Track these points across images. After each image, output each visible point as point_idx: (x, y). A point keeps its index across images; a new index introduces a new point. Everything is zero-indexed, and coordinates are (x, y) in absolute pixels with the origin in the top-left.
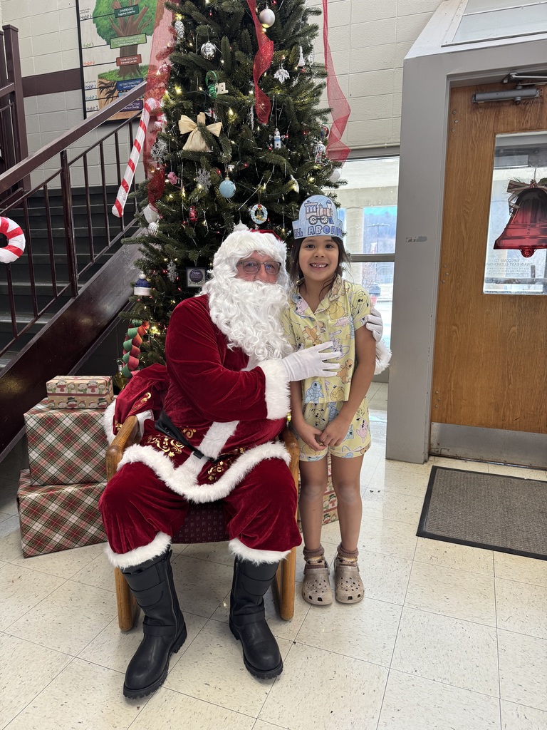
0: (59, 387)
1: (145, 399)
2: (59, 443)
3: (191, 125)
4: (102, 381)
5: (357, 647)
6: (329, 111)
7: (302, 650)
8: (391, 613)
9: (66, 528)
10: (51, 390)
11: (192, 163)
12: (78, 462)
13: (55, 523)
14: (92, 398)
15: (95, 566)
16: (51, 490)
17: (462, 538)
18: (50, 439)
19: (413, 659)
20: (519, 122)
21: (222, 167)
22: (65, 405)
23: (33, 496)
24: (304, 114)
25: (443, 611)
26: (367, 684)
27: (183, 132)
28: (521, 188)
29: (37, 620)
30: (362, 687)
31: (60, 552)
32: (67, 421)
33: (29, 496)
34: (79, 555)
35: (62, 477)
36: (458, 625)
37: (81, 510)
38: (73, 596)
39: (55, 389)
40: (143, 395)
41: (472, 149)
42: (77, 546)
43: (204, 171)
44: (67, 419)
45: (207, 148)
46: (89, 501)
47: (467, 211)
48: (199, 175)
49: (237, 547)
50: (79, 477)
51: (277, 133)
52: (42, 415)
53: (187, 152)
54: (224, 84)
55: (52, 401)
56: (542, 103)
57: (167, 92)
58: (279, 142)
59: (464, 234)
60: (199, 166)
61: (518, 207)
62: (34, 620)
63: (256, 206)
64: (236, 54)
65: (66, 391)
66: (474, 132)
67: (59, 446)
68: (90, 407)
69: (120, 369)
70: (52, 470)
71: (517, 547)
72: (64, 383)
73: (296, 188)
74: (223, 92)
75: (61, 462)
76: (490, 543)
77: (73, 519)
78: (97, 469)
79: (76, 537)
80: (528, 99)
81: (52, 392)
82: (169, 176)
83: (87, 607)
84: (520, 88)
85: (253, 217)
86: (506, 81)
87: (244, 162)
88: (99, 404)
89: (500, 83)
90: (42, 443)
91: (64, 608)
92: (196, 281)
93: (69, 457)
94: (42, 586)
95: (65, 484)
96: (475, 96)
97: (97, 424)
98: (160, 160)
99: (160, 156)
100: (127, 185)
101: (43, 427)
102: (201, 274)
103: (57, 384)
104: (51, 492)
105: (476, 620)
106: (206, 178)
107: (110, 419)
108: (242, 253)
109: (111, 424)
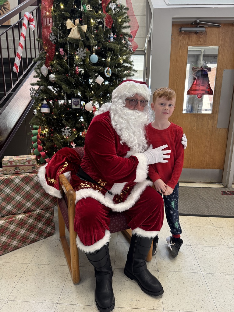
1: (65, 165)
2: (13, 192)
3: (72, 25)
4: (34, 158)
5: (184, 267)
6: (129, 27)
7: (163, 274)
8: (188, 249)
9: (19, 237)
11: (75, 44)
12: (23, 201)
13: (13, 235)
14: (29, 167)
15: (40, 254)
16: (10, 218)
17: (194, 213)
18: (8, 190)
19: (208, 267)
20: (198, 42)
21: (90, 48)
22: (13, 172)
23: (1, 222)
24: (121, 27)
25: (206, 245)
26: (198, 282)
27: (68, 28)
28: (197, 70)
29: (24, 289)
30: (197, 284)
31: (16, 250)
34: (28, 250)
35: (15, 211)
36: (215, 249)
37: (27, 226)
38: (37, 272)
39: (7, 163)
40: (64, 163)
41: (179, 52)
42: (25, 245)
43: (82, 49)
44: (17, 179)
45: (80, 38)
46: (31, 221)
47: (177, 78)
48: (78, 51)
49: (140, 232)
50: (24, 209)
51: (112, 34)
52: (2, 178)
53: (71, 39)
54: (89, 5)
55: (6, 170)
56: (206, 34)
57: (52, 7)
58: (113, 39)
59: (176, 88)
60: (77, 46)
61: (196, 77)
62: (22, 289)
63: (107, 69)
65: (14, 164)
66: (180, 44)
67: (13, 194)
68: (27, 172)
69: (32, 151)
70: (9, 207)
71: (215, 214)
72: (12, 160)
73: (121, 61)
74: (89, 10)
75: (14, 203)
76: (206, 214)
77: (23, 232)
78: (34, 204)
79: (25, 241)
80: (201, 32)
81: (5, 165)
82: (60, 50)
83: (49, 276)
84: (199, 27)
85: (106, 73)
86: (193, 24)
87: (98, 46)
88: (33, 170)
89: (191, 24)
90: (2, 193)
91: (36, 279)
92: (76, 105)
93: (18, 199)
94: (16, 270)
95: (16, 214)
96: (181, 29)
97: (33, 180)
98: (53, 42)
99: (53, 40)
100: (20, 56)
101: (3, 185)
102: (78, 101)
103: (8, 161)
104: (11, 219)
105: (220, 246)
106: (83, 53)
107: (44, 177)
108: (129, 94)
109: (45, 179)
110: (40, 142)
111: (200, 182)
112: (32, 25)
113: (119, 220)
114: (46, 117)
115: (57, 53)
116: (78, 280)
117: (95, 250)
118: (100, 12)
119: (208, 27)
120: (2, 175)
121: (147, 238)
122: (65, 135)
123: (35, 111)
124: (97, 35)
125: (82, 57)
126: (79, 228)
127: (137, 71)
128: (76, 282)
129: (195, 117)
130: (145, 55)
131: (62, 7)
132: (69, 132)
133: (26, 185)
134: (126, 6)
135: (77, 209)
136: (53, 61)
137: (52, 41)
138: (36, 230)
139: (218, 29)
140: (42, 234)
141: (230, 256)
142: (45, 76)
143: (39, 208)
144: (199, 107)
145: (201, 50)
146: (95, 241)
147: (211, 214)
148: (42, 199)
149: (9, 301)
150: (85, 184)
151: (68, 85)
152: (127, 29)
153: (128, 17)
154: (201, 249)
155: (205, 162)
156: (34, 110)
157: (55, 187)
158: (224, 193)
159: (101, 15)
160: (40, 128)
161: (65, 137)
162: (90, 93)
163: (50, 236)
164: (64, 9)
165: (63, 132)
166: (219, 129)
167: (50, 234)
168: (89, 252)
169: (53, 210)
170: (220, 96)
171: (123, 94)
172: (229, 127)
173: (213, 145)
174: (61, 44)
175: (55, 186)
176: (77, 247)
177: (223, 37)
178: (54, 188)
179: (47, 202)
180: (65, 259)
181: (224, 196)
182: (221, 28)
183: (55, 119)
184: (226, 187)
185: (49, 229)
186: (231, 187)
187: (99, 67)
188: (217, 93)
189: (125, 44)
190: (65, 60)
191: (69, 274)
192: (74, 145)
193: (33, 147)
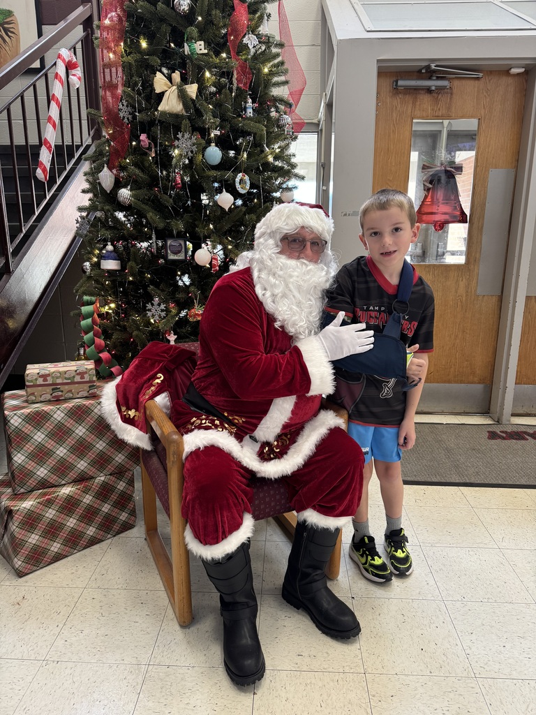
0: (42, 376)
1: (158, 381)
2: (50, 441)
3: (166, 85)
4: (91, 366)
6: (286, 83)
7: (363, 603)
9: (63, 534)
10: (32, 381)
11: (172, 125)
12: (72, 459)
13: (52, 530)
14: (81, 385)
15: (106, 567)
16: (45, 494)
17: (429, 480)
18: (39, 437)
19: (455, 588)
20: (433, 110)
21: (204, 132)
22: (48, 397)
23: (27, 504)
24: (268, 84)
25: (453, 544)
26: (434, 618)
27: (158, 91)
28: (433, 169)
29: (77, 638)
30: (432, 622)
32: (58, 414)
33: (23, 505)
34: (81, 560)
35: (53, 479)
36: (471, 553)
37: (79, 511)
38: (101, 604)
39: (36, 379)
40: (155, 377)
41: (393, 131)
42: (76, 551)
43: (187, 135)
44: (59, 412)
45: (184, 111)
46: (87, 499)
48: (178, 139)
50: (73, 475)
51: (250, 101)
52: (26, 411)
53: (164, 113)
54: (202, 43)
55: (33, 394)
56: (452, 94)
58: (251, 111)
60: (177, 129)
61: (430, 186)
62: (74, 639)
63: (240, 175)
64: (214, 12)
65: (50, 381)
66: (394, 115)
67: (50, 444)
68: (78, 396)
69: (82, 352)
70: (42, 472)
71: (473, 480)
72: (47, 372)
73: (271, 158)
74: (201, 52)
75: (51, 462)
76: (453, 481)
77: (71, 522)
78: (93, 463)
79: (75, 542)
80: (440, 89)
81: (32, 384)
82: (141, 138)
83: (127, 612)
84: (434, 78)
85: (238, 185)
86: (424, 71)
87: (222, 128)
88: (90, 392)
89: (418, 72)
90: (29, 443)
91: (100, 618)
92: (175, 253)
93: (62, 455)
94: (58, 601)
95: (56, 486)
96: (397, 82)
97: (93, 414)
98: (126, 120)
99: (126, 115)
100: (50, 145)
101: (30, 425)
102: (181, 244)
103: (38, 374)
104: (47, 497)
105: (481, 545)
106: (189, 143)
107: (114, 406)
108: (288, 227)
109: (116, 411)
110: (98, 331)
111: (442, 413)
112: (74, 75)
113: (272, 492)
114: (112, 279)
115: (134, 143)
116: (188, 619)
117: (226, 553)
118: (224, 55)
119: (456, 78)
120: (25, 404)
121: (328, 529)
122: (153, 316)
123: (87, 264)
124: (218, 105)
125: (187, 153)
126: (193, 507)
127: (303, 178)
128: (184, 622)
129: (429, 272)
130: (319, 133)
131: (144, 44)
132: (162, 311)
133: (77, 425)
134: (278, 38)
135: (188, 470)
136: (125, 159)
137: (124, 117)
138: (98, 519)
139: (477, 82)
140: (111, 527)
141: (502, 566)
142: (108, 192)
143: (105, 472)
144: (440, 247)
145: (443, 122)
146: (224, 536)
147: (464, 481)
148: (111, 452)
149: (49, 662)
150: (201, 420)
151: (158, 212)
152: (282, 87)
153: (282, 63)
154: (441, 553)
155: (452, 370)
156: (85, 264)
157: (137, 427)
158: (493, 435)
159: (227, 63)
160: (98, 301)
161: (152, 321)
162: (205, 226)
163: (127, 530)
164: (147, 48)
165: (150, 310)
166: (480, 298)
167: (127, 527)
168: (213, 559)
169: (133, 475)
170: (482, 227)
171: (275, 227)
172: (502, 292)
173: (468, 331)
174: (142, 123)
175: (136, 424)
176: (186, 548)
177: (488, 100)
178: (136, 429)
179: (120, 458)
180: (158, 577)
181: (493, 442)
182: (483, 80)
183: (130, 282)
184: (499, 422)
185: (124, 516)
186: (508, 423)
187: (222, 172)
188: (476, 219)
189: (278, 120)
190: (150, 158)
191: (170, 607)
192: (172, 338)
193: (84, 343)
